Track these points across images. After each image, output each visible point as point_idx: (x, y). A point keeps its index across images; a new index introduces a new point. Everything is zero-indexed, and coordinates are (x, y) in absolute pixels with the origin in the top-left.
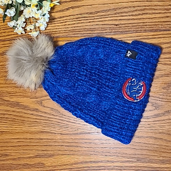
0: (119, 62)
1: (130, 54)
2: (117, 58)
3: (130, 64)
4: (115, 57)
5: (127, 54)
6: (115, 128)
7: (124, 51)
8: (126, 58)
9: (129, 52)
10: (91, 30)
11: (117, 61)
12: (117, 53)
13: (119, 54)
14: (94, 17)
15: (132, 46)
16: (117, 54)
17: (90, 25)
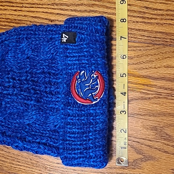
0: (56, 55)
1: (66, 37)
2: (51, 49)
3: (71, 51)
4: (48, 48)
5: (62, 39)
6: (76, 152)
7: (57, 36)
8: (62, 45)
9: (64, 35)
10: (15, 21)
11: (53, 54)
12: (48, 42)
13: (52, 43)
14: (22, 3)
15: (65, 26)
16: (50, 44)
17: (15, 15)
